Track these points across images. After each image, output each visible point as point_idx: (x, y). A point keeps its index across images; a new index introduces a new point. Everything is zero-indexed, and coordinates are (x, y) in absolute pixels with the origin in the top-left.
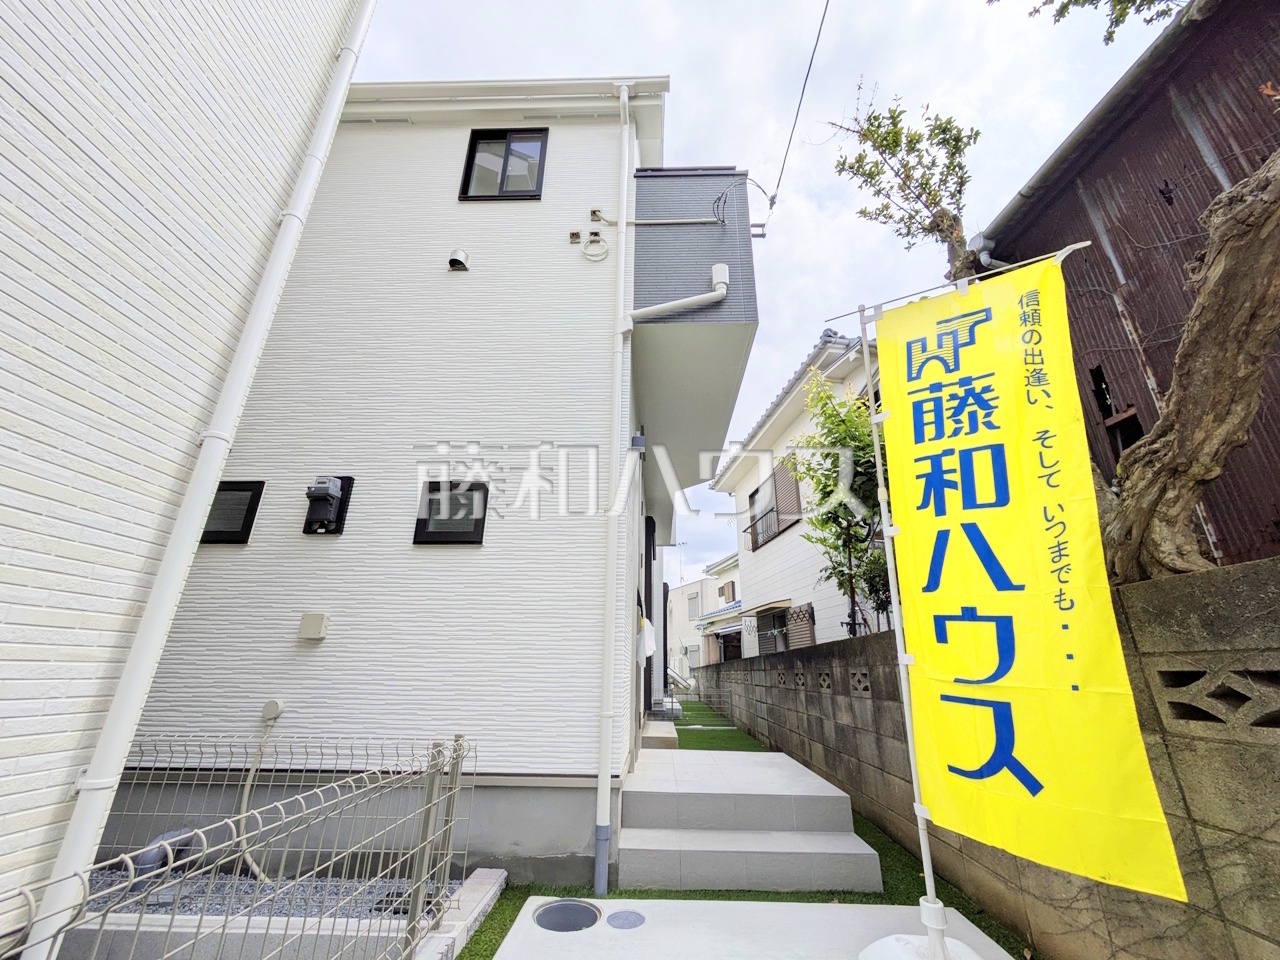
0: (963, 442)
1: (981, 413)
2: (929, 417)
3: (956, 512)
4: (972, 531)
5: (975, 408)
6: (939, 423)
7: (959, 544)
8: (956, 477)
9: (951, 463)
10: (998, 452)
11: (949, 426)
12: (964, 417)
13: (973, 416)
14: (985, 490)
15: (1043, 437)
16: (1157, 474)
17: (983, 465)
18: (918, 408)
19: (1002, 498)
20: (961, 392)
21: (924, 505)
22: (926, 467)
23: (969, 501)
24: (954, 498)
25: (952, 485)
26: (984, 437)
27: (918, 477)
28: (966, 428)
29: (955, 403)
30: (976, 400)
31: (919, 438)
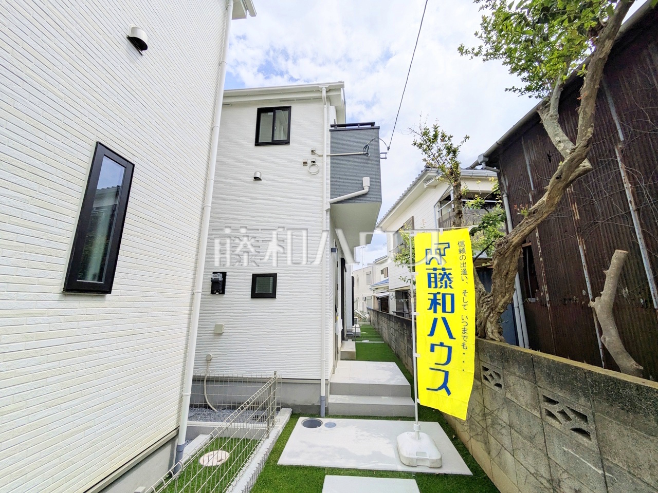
0: (443, 291)
1: (448, 282)
2: (433, 280)
3: (440, 314)
4: (444, 319)
5: (446, 279)
6: (436, 282)
7: (440, 323)
8: (441, 302)
9: (439, 297)
10: (452, 296)
11: (439, 284)
12: (443, 282)
13: (446, 282)
14: (448, 308)
15: (465, 292)
16: (488, 308)
17: (448, 298)
18: (429, 275)
19: (453, 311)
20: (442, 273)
21: (430, 308)
22: (432, 297)
23: (444, 310)
24: (439, 308)
25: (439, 304)
26: (448, 290)
27: (429, 299)
28: (444, 286)
29: (441, 276)
30: (446, 277)
31: (430, 286)
